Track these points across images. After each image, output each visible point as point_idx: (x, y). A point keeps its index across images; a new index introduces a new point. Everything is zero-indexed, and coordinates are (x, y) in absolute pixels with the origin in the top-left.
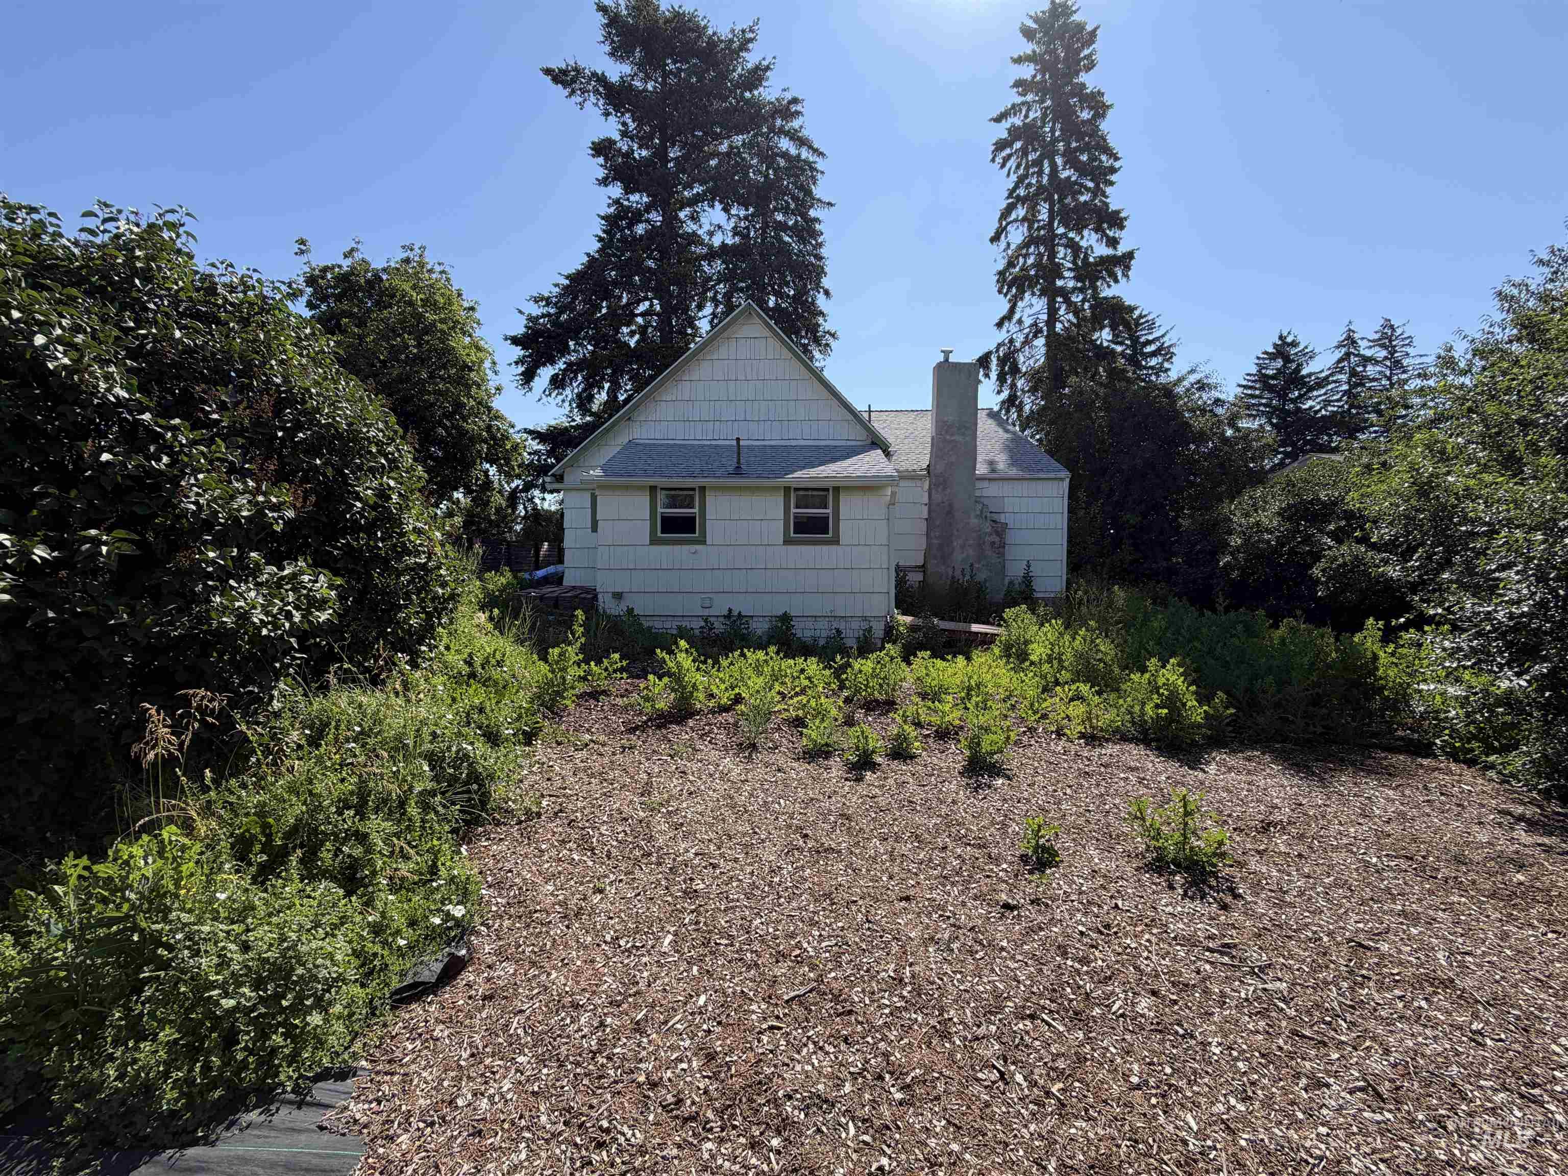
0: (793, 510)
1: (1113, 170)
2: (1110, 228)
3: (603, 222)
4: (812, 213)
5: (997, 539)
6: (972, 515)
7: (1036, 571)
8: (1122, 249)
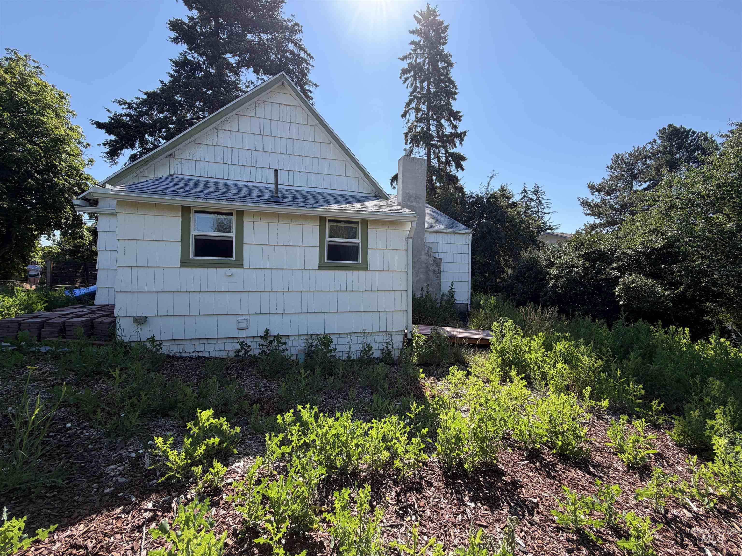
0: (328, 239)
1: (456, 94)
2: (454, 120)
3: (174, 65)
4: (306, 87)
5: (437, 268)
6: (423, 253)
7: (456, 288)
8: (459, 131)
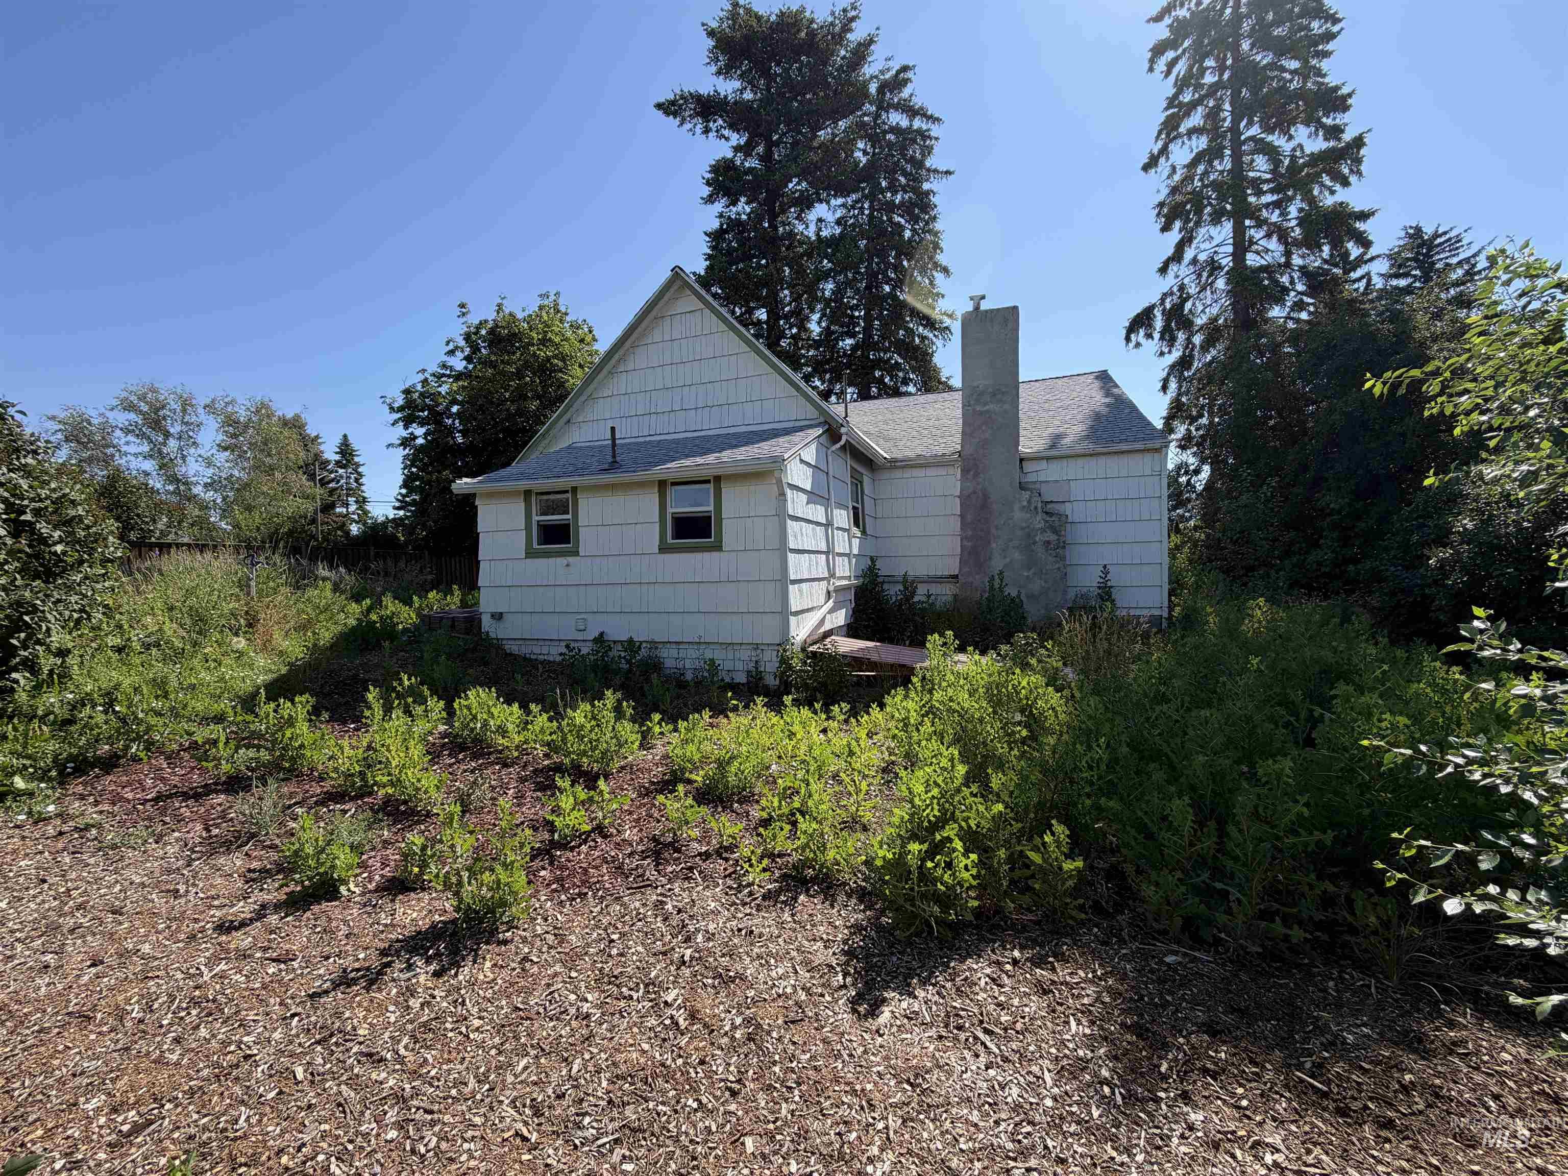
0: (670, 510)
1: (1330, 37)
2: (1328, 114)
3: (708, 239)
5: (1053, 537)
6: (1016, 507)
7: (1118, 579)
8: (1347, 137)
